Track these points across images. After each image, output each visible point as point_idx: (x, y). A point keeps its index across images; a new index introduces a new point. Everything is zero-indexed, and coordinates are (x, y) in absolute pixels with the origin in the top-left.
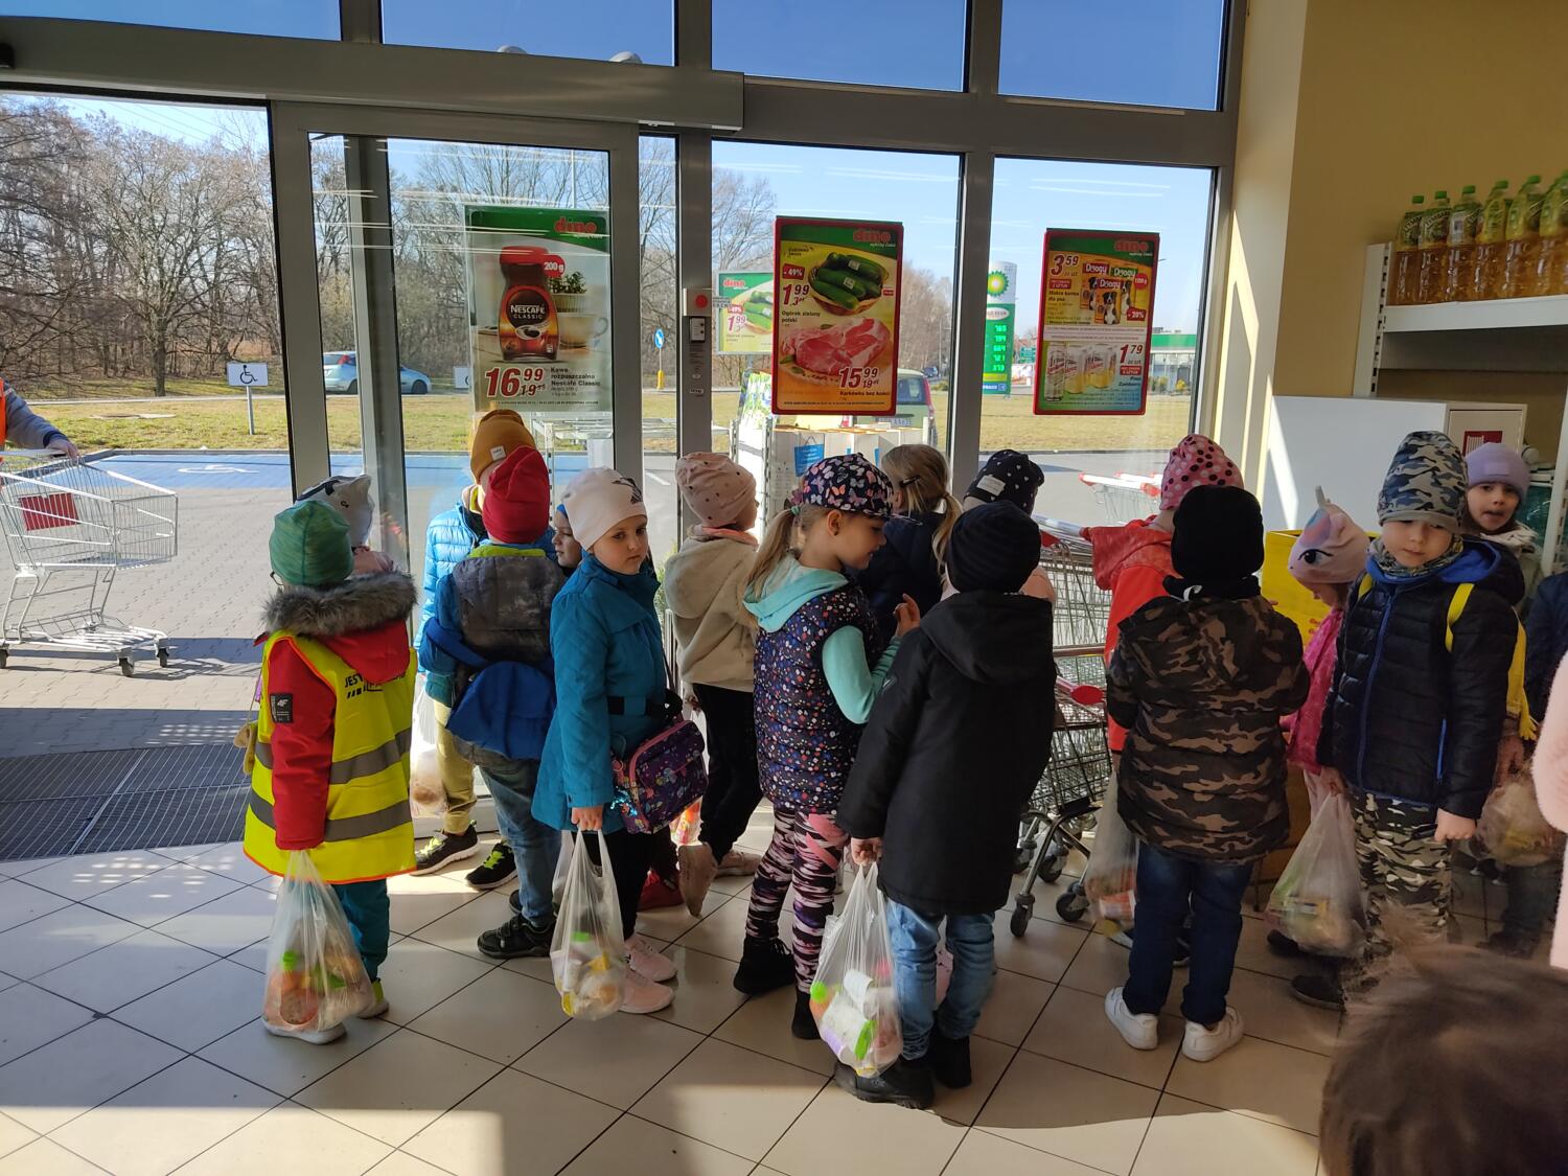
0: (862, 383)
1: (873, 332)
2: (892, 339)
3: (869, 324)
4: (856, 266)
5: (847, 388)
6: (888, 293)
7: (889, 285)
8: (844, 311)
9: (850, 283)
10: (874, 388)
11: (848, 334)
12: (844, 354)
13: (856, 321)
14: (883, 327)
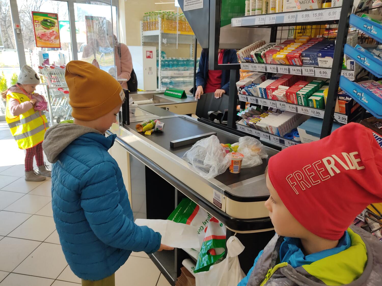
0: (53, 42)
1: (55, 33)
2: (58, 34)
3: (53, 31)
4: (49, 21)
5: (51, 43)
6: (56, 26)
7: (56, 24)
8: (48, 29)
9: (49, 24)
10: (56, 43)
11: (50, 33)
12: (49, 37)
13: (51, 31)
14: (56, 32)
